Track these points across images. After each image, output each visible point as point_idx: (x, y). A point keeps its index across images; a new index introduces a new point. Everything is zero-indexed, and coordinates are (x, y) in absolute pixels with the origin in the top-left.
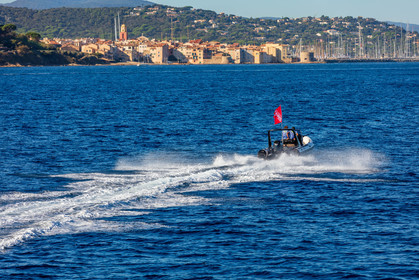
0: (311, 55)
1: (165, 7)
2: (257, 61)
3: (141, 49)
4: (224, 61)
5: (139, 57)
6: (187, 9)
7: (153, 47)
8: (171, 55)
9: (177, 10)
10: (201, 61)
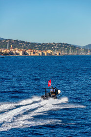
0: (60, 53)
1: (11, 40)
2: (46, 55)
3: (17, 52)
4: (38, 55)
5: (17, 54)
6: (17, 40)
7: (20, 51)
8: (24, 53)
9: (14, 41)
10: (32, 55)
